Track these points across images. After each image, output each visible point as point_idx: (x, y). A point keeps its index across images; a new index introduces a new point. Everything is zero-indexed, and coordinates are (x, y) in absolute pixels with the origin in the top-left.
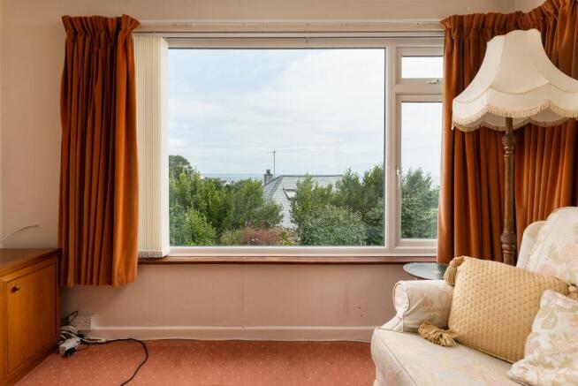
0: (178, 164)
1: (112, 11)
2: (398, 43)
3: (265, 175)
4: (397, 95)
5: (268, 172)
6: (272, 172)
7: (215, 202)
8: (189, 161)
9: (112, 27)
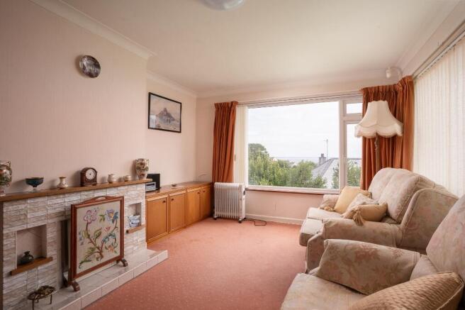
0: (256, 150)
1: (229, 100)
2: (344, 99)
3: (320, 158)
4: (344, 121)
5: (322, 155)
6: (325, 156)
7: (279, 176)
8: (265, 147)
9: (230, 105)
